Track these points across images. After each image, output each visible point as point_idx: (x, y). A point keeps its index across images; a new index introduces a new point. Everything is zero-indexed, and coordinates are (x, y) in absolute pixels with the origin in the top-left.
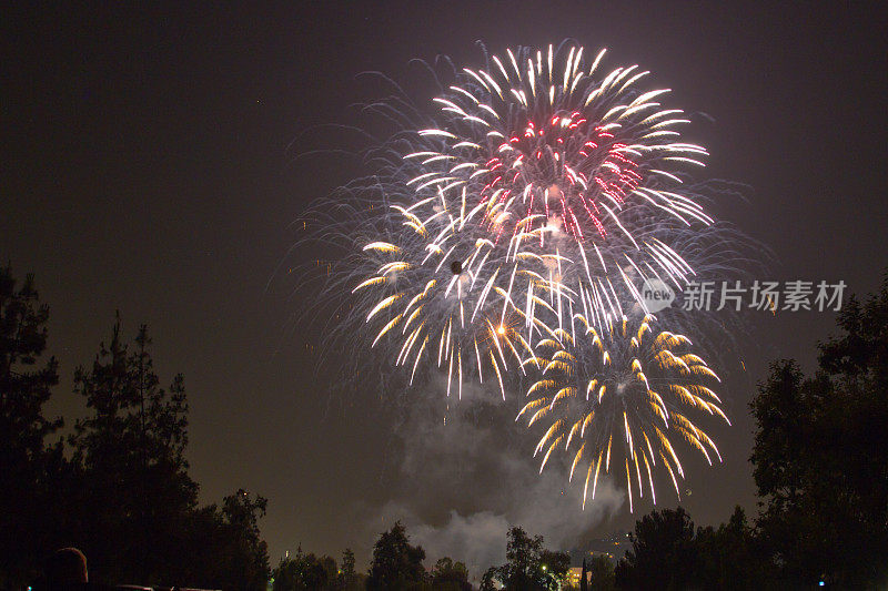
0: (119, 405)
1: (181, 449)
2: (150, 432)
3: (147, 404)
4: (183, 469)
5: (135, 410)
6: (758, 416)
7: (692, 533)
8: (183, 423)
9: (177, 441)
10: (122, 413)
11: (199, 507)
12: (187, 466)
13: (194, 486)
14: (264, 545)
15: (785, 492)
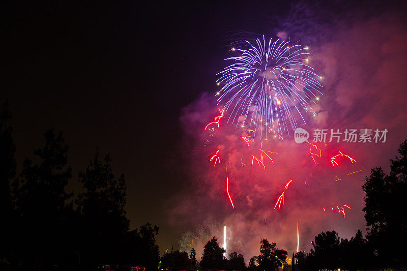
0: (97, 187)
1: (123, 206)
2: (109, 198)
3: (109, 186)
4: (123, 214)
5: (103, 189)
6: (366, 191)
7: (339, 241)
8: (124, 194)
9: (121, 202)
10: (98, 190)
11: (130, 230)
12: (125, 213)
13: (129, 221)
14: (157, 247)
15: (378, 224)
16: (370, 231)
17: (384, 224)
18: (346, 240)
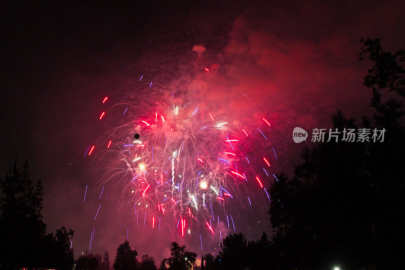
7: (246, 243)
15: (283, 226)
16: (275, 233)
17: (289, 226)
18: (253, 242)
